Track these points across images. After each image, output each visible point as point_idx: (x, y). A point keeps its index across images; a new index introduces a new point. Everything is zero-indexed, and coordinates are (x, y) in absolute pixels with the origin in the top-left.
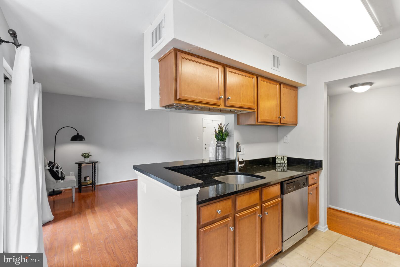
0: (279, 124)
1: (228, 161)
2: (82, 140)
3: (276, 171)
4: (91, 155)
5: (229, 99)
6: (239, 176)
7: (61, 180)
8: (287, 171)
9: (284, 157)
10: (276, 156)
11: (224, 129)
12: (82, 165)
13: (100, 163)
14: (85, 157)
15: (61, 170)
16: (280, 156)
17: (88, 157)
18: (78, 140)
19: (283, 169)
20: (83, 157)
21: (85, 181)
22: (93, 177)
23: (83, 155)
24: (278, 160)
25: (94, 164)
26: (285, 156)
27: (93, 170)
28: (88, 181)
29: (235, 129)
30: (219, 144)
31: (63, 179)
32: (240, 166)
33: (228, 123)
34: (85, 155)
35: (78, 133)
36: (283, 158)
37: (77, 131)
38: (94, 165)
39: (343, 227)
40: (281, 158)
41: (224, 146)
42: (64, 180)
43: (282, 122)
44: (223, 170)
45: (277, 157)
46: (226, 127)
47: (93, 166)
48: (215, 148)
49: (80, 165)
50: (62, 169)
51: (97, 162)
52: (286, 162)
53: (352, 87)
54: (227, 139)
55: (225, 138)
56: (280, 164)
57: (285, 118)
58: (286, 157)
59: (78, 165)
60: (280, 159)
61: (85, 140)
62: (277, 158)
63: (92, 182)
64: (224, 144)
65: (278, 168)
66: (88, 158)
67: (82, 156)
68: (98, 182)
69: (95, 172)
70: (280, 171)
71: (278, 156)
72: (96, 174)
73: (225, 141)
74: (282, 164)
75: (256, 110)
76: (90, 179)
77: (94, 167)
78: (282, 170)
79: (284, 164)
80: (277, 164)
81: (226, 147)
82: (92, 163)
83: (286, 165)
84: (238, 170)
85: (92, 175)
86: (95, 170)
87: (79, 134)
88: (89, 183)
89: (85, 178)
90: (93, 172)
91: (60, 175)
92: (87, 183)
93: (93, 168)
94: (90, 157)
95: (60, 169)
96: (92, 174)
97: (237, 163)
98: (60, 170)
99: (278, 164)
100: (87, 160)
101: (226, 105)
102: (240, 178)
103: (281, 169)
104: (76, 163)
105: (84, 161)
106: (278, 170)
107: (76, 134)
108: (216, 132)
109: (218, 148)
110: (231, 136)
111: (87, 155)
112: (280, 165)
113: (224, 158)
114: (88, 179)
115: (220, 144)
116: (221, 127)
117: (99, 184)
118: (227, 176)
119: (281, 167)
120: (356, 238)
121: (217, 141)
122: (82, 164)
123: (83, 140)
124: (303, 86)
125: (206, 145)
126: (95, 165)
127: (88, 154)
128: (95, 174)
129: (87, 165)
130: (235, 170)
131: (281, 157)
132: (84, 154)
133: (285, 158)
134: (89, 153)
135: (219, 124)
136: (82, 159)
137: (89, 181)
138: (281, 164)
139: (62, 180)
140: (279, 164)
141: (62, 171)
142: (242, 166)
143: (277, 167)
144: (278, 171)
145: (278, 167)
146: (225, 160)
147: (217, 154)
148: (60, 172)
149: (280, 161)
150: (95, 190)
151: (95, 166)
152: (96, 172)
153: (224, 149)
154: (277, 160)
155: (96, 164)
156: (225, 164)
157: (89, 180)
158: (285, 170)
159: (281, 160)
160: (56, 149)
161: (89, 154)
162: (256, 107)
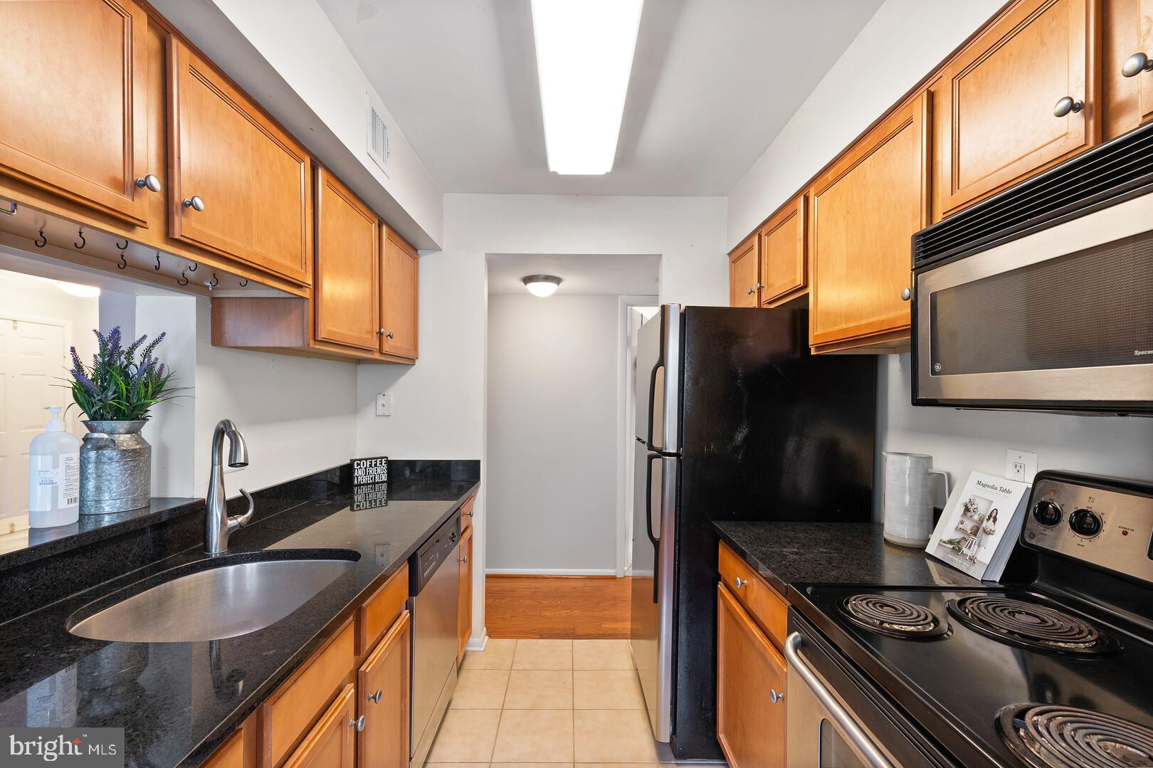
0: (377, 356)
1: (160, 513)
3: (352, 509)
5: (197, 209)
6: (231, 569)
8: (387, 503)
9: (378, 462)
10: (353, 461)
11: (137, 358)
16: (366, 460)
19: (375, 501)
24: (359, 473)
26: (382, 458)
29: (201, 361)
30: (105, 436)
32: (231, 523)
33: (163, 334)
36: (376, 465)
39: (512, 617)
40: (371, 466)
41: (138, 444)
43: (386, 349)
44: (131, 563)
45: (356, 463)
46: (149, 350)
48: (76, 456)
52: (384, 478)
53: (527, 280)
54: (154, 410)
55: (147, 401)
56: (367, 484)
57: (394, 338)
58: (383, 460)
60: (366, 468)
62: (356, 467)
64: (134, 431)
65: (360, 498)
70: (366, 508)
71: (360, 460)
73: (145, 420)
74: (372, 483)
75: (307, 293)
78: (373, 504)
79: (378, 483)
80: (358, 485)
81: (150, 448)
83: (384, 487)
84: (222, 546)
97: (217, 512)
99: (360, 485)
101: (177, 236)
102: (239, 577)
103: (370, 502)
106: (359, 506)
108: (78, 370)
109: (93, 454)
110: (175, 394)
112: (364, 488)
113: (134, 500)
115: (111, 433)
116: (116, 346)
118: (162, 585)
119: (370, 496)
120: (542, 637)
121: (86, 417)
124: (436, 248)
130: (206, 548)
131: (368, 463)
133: (381, 464)
135: (106, 335)
138: (370, 484)
140: (364, 485)
142: (240, 524)
143: (356, 497)
144: (360, 509)
145: (358, 498)
146: (143, 514)
147: (91, 485)
149: (365, 475)
153: (137, 457)
154: (356, 474)
156: (143, 531)
158: (381, 501)
159: (371, 471)
162: (310, 281)
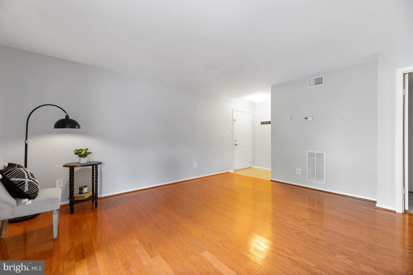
2: (75, 127)
4: (90, 153)
7: (27, 200)
12: (75, 168)
13: (105, 164)
14: (81, 156)
15: (31, 179)
17: (85, 155)
18: (68, 126)
20: (78, 156)
21: (81, 193)
22: (93, 187)
23: (77, 152)
25: (95, 166)
27: (93, 175)
28: (85, 193)
31: (32, 196)
34: (81, 153)
35: (67, 117)
37: (65, 112)
38: (95, 169)
42: (36, 200)
47: (93, 170)
49: (72, 168)
50: (33, 177)
51: (100, 163)
59: (69, 168)
61: (79, 127)
63: (91, 194)
66: (86, 157)
67: (76, 154)
68: (101, 194)
69: (97, 179)
72: (99, 183)
76: (88, 189)
77: (95, 171)
82: (93, 165)
85: (93, 184)
86: (97, 176)
87: (70, 118)
88: (87, 196)
89: (81, 189)
90: (93, 179)
91: (26, 189)
92: (84, 197)
93: (93, 173)
94: (88, 156)
95: (27, 177)
96: (93, 182)
98: (27, 180)
100: (84, 161)
104: (65, 166)
105: (79, 161)
107: (65, 118)
111: (83, 153)
114: (85, 190)
117: (104, 195)
122: (76, 166)
123: (77, 127)
125: (236, 141)
126: (97, 168)
127: (86, 152)
128: (97, 182)
129: (84, 169)
132: (79, 150)
134: (87, 149)
136: (75, 159)
137: (87, 193)
139: (30, 198)
141: (31, 181)
148: (27, 183)
150: (98, 208)
151: (97, 170)
152: (99, 179)
155: (99, 166)
157: (87, 191)
160: (29, 142)
161: (88, 151)
